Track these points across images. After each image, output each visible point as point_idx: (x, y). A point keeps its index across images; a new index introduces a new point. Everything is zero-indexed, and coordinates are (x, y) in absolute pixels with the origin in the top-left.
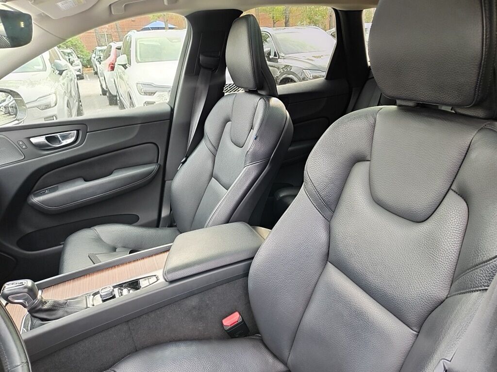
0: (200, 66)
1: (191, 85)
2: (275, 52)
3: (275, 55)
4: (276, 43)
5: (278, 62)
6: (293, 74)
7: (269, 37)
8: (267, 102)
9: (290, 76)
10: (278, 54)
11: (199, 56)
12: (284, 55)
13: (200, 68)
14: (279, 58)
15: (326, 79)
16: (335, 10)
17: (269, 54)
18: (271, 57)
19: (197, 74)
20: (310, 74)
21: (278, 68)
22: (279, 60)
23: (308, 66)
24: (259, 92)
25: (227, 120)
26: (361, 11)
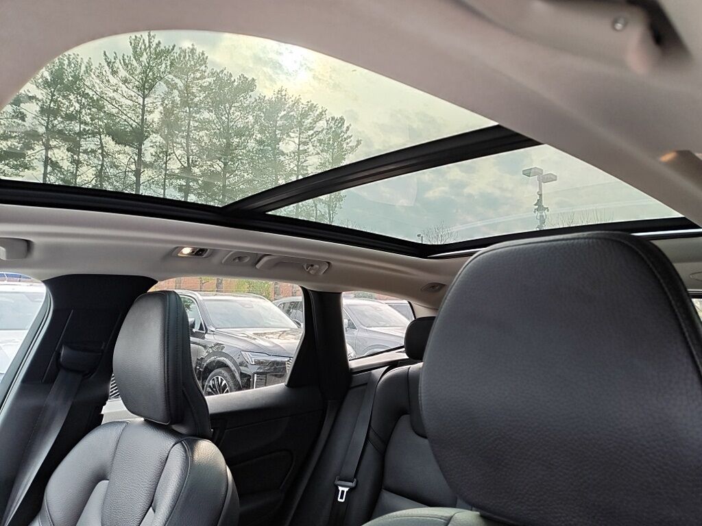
0: (58, 366)
1: (32, 402)
2: (201, 325)
3: (201, 328)
4: (203, 312)
5: (204, 338)
6: (226, 355)
7: (193, 302)
8: (189, 454)
9: (222, 359)
10: (206, 328)
11: (61, 348)
12: (213, 329)
13: (59, 370)
14: (206, 333)
15: (288, 385)
16: (303, 288)
17: (193, 326)
18: (194, 330)
19: (51, 380)
20: (251, 358)
21: (205, 347)
22: (206, 335)
23: (249, 347)
24: (175, 427)
25: (100, 476)
26: (341, 293)
